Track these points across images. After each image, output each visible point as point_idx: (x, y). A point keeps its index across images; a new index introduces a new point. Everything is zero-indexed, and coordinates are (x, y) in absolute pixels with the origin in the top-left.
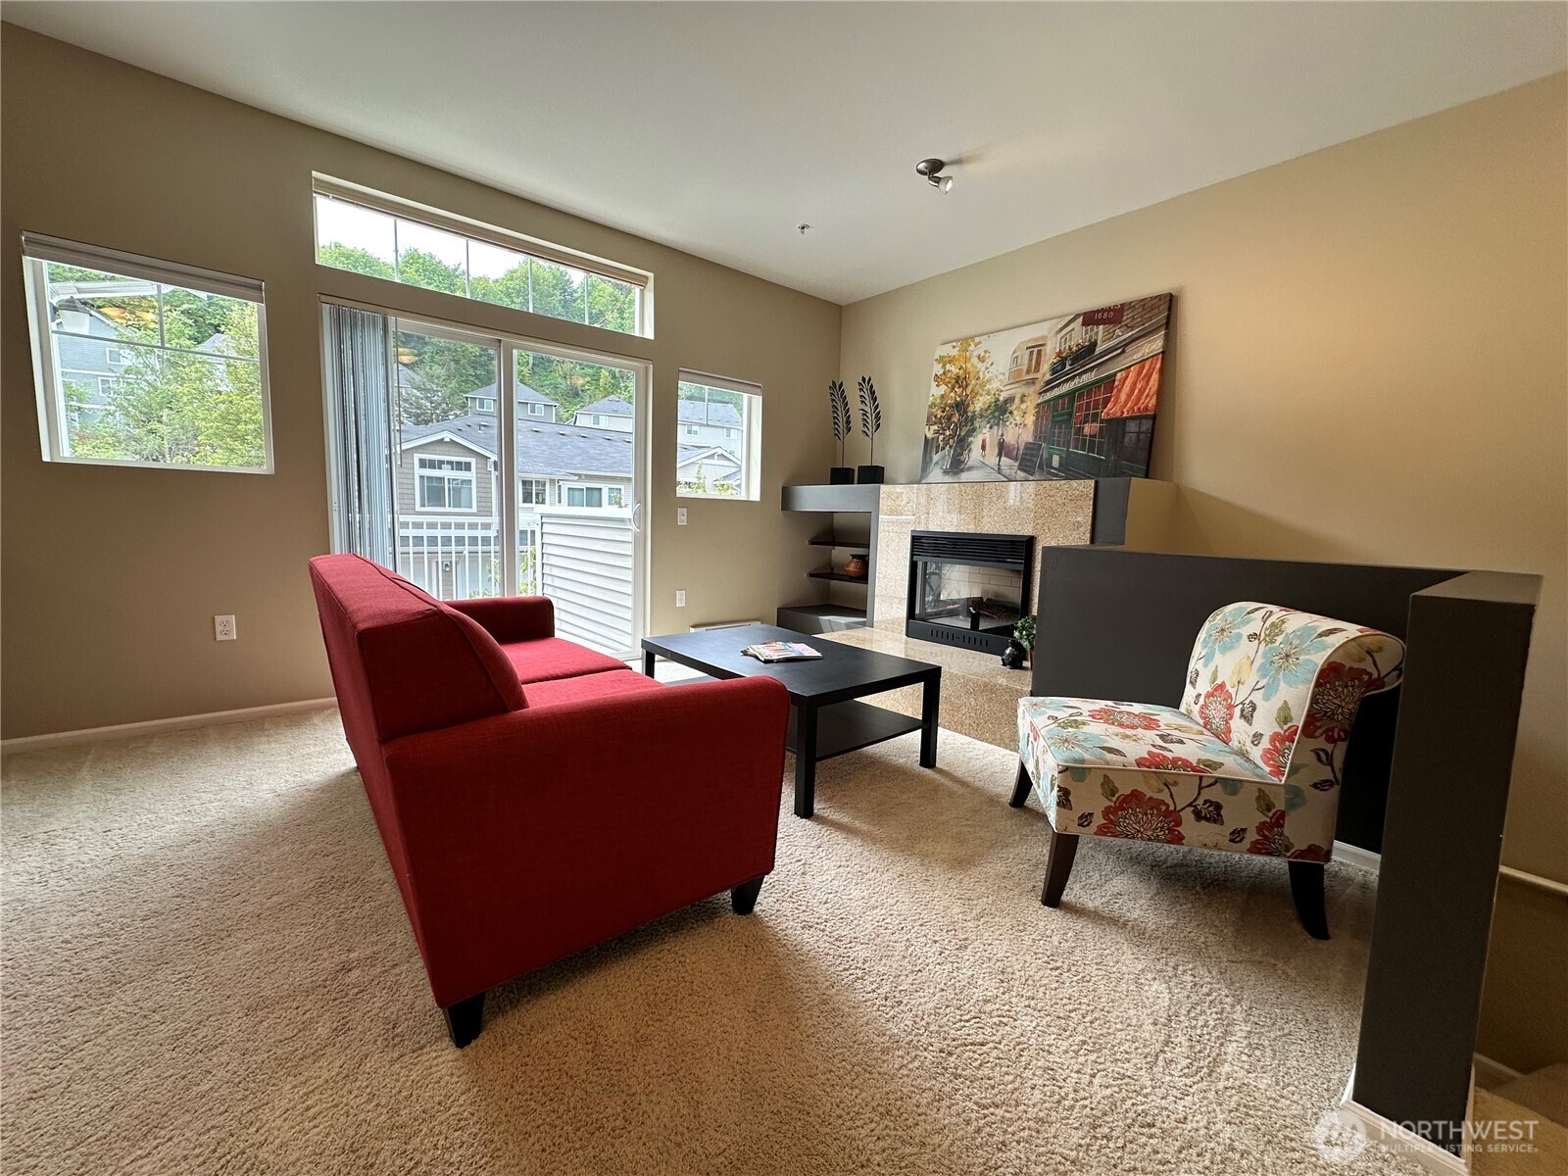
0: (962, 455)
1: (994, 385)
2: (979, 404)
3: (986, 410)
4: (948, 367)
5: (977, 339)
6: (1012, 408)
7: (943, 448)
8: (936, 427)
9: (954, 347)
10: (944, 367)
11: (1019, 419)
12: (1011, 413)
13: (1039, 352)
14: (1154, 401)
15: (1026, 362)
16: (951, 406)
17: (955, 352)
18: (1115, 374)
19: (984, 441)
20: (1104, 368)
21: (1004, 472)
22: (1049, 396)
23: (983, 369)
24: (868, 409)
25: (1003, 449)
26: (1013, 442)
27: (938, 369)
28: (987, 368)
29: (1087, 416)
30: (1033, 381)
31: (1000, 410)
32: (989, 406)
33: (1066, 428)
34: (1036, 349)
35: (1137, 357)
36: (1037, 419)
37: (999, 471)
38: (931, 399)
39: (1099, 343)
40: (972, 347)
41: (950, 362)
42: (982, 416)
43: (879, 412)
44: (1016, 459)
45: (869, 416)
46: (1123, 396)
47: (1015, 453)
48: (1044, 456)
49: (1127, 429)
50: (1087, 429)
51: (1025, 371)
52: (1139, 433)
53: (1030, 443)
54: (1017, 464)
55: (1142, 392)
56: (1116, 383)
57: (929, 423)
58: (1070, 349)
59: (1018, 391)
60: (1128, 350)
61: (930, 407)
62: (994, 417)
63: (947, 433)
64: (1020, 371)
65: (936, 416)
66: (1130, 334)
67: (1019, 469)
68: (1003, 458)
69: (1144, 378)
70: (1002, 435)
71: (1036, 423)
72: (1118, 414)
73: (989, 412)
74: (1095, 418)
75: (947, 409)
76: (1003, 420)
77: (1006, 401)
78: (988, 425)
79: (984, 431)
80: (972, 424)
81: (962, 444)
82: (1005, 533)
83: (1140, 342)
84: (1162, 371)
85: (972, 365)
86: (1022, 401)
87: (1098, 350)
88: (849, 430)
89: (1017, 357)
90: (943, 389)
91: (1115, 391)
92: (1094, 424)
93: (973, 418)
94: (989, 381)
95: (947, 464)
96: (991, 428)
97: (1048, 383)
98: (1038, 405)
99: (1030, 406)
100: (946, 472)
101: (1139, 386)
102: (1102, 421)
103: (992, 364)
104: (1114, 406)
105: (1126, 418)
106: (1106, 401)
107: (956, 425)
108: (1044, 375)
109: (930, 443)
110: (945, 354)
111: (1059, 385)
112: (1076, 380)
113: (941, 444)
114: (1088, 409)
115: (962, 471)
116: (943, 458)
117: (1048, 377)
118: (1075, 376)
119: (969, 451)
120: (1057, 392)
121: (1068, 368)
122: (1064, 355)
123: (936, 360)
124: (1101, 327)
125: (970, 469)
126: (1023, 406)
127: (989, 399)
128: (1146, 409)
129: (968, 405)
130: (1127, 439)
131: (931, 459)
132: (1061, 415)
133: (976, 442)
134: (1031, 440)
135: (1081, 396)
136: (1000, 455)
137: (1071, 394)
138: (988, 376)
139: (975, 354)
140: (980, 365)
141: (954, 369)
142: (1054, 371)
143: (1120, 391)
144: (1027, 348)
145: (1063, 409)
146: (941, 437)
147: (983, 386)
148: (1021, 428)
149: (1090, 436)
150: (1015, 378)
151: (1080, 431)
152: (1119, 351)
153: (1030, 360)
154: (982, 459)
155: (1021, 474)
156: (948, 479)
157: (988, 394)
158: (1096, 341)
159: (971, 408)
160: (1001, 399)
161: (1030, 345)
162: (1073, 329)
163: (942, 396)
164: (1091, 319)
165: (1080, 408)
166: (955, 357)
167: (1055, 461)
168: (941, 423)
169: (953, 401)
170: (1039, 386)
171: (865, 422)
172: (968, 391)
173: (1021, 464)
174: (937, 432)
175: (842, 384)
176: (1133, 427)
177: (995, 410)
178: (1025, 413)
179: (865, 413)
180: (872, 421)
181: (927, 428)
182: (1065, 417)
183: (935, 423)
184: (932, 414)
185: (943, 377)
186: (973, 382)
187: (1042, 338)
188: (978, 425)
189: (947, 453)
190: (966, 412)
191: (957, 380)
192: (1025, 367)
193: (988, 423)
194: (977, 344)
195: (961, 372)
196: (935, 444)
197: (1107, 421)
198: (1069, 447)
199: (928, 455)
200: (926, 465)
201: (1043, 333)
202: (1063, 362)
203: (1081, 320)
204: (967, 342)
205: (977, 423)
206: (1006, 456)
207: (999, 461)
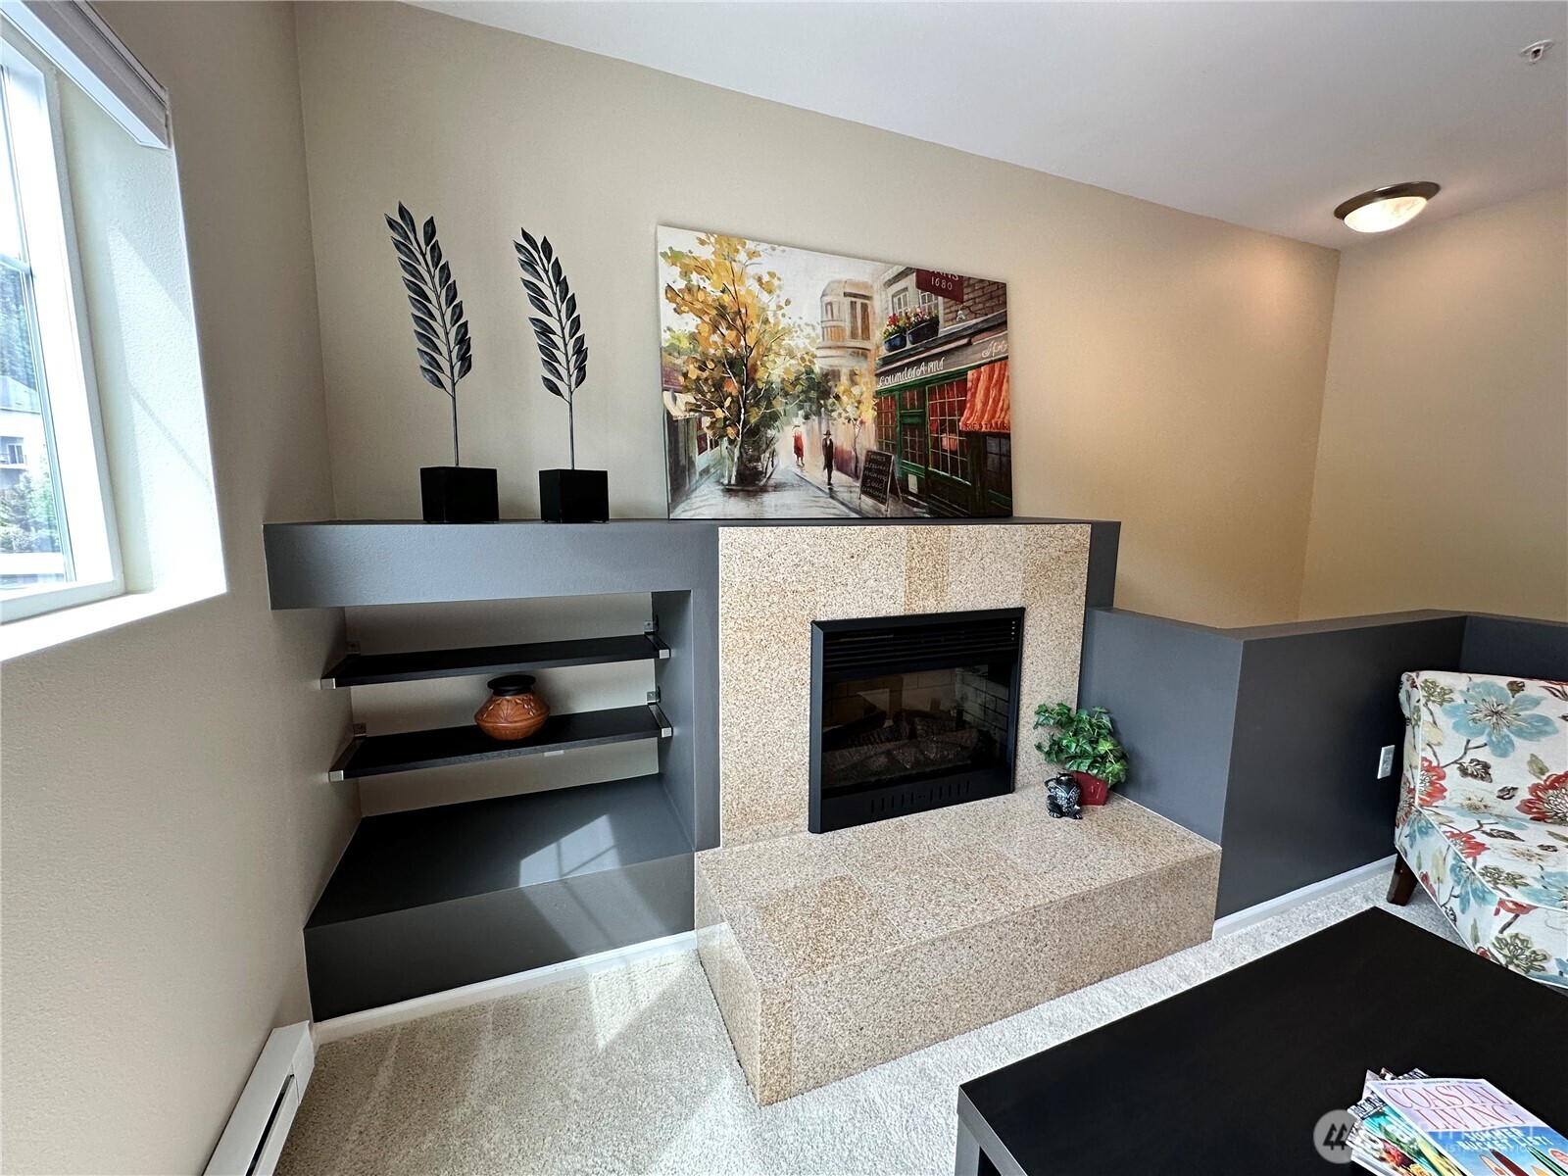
0: (758, 460)
1: (799, 342)
2: (776, 370)
3: (795, 383)
4: (694, 276)
5: (750, 245)
6: (840, 389)
7: (715, 444)
8: (689, 398)
9: (702, 242)
10: (685, 274)
11: (851, 412)
12: (837, 397)
13: (864, 307)
14: (1008, 417)
15: (847, 317)
16: (718, 362)
17: (706, 253)
18: (964, 372)
19: (798, 440)
20: (953, 359)
21: (840, 497)
22: (891, 382)
23: (773, 306)
25: (832, 457)
26: (847, 447)
27: (671, 275)
28: (780, 308)
29: (943, 422)
30: (862, 353)
31: (818, 391)
32: (798, 379)
33: (919, 435)
34: (859, 301)
35: (987, 354)
36: (879, 415)
37: (832, 494)
38: (666, 336)
39: (940, 319)
40: (742, 256)
41: (700, 270)
42: (786, 394)
43: (581, 340)
44: (856, 476)
46: (979, 406)
47: (853, 465)
48: (897, 475)
49: (989, 450)
50: (945, 441)
51: (848, 332)
52: (999, 454)
53: (874, 453)
54: (858, 485)
55: (996, 401)
56: (969, 384)
57: (670, 383)
58: (908, 318)
59: (844, 364)
60: (977, 341)
61: (667, 351)
62: (810, 400)
63: (719, 413)
64: (839, 330)
65: (685, 375)
66: (974, 321)
67: (864, 492)
68: (835, 473)
69: (995, 385)
70: (828, 434)
71: (878, 421)
72: (977, 427)
73: (799, 388)
74: (953, 429)
75: (710, 365)
76: (826, 406)
77: (825, 376)
78: (801, 413)
79: (795, 421)
80: (769, 405)
81: (755, 440)
83: (986, 337)
85: (749, 292)
86: (853, 383)
87: (944, 330)
88: (467, 359)
89: (830, 304)
90: (690, 323)
91: (969, 395)
92: (953, 436)
93: (769, 395)
95: (731, 474)
96: (807, 417)
97: (886, 361)
98: (878, 394)
99: (867, 387)
100: (729, 491)
101: (993, 393)
102: (961, 433)
103: (788, 302)
104: (971, 415)
105: (986, 434)
106: (962, 406)
107: (734, 400)
108: (877, 347)
109: (681, 425)
110: (685, 251)
111: (901, 369)
112: (923, 368)
113: (709, 434)
114: (943, 414)
115: (764, 490)
116: (720, 461)
117: (884, 352)
118: (920, 360)
119: (773, 454)
120: (901, 379)
121: (909, 346)
122: (901, 323)
123: (664, 255)
124: (940, 299)
125: (778, 487)
126: (856, 391)
127: (794, 365)
128: (1002, 425)
129: (755, 369)
130: (990, 461)
131: (691, 463)
132: (912, 416)
133: (783, 438)
134: (875, 448)
135: (932, 392)
136: (828, 466)
137: (920, 385)
138: (784, 323)
139: (751, 271)
140: (765, 297)
141: (711, 289)
142: (890, 344)
143: (974, 395)
144: (845, 295)
145: (913, 406)
146: (706, 421)
147: (778, 337)
148: (857, 426)
149: (951, 452)
150: (833, 338)
151: (937, 442)
152: (965, 341)
153: (854, 316)
154: (798, 471)
155: (867, 503)
156: (737, 507)
157: (790, 354)
158: (937, 317)
159: (761, 374)
160: (816, 369)
161: (848, 290)
162: (906, 289)
163: (693, 338)
164: (928, 281)
165: (933, 412)
166: (707, 262)
167: (913, 483)
168: (699, 391)
169: (719, 353)
170: (873, 363)
171: (550, 361)
172: (751, 338)
173: (864, 484)
174: (695, 408)
175: (430, 224)
176: (993, 445)
177: (810, 388)
178: (859, 402)
179: (545, 331)
180: (564, 355)
181: (667, 395)
182: (915, 420)
183: (686, 390)
184: (675, 368)
185: (687, 297)
186: (757, 326)
187: (865, 285)
188: (780, 409)
189: (725, 453)
190: (753, 380)
191: (722, 312)
192: (847, 326)
193: (801, 407)
194: (752, 254)
195: (727, 299)
196: (694, 434)
197: (968, 434)
198: (927, 466)
199: (682, 451)
200: (679, 476)
201: (865, 278)
202: (901, 332)
203: (914, 276)
204: (729, 242)
205: (779, 405)
206: (839, 469)
207: (830, 478)
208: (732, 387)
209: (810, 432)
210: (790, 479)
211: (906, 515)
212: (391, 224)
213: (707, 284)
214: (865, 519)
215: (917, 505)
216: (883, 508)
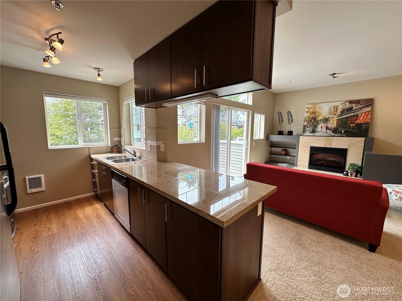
0: (315, 129)
1: (324, 114)
2: (320, 118)
3: (322, 120)
4: (310, 109)
5: (318, 104)
6: (330, 120)
8: (307, 123)
9: (311, 105)
10: (308, 109)
11: (332, 122)
13: (337, 108)
14: (369, 120)
17: (312, 106)
18: (359, 114)
19: (322, 126)
20: (355, 113)
21: (328, 133)
22: (340, 118)
24: (290, 118)
25: (327, 128)
26: (330, 127)
28: (321, 111)
29: (351, 122)
30: (336, 114)
31: (326, 120)
32: (323, 119)
33: (345, 125)
34: (336, 108)
35: (365, 111)
36: (337, 122)
37: (327, 133)
38: (305, 116)
39: (354, 107)
40: (317, 106)
41: (310, 108)
42: (321, 121)
44: (331, 130)
45: (290, 120)
46: (361, 119)
47: (331, 129)
48: (340, 130)
49: (362, 126)
50: (351, 125)
52: (366, 127)
55: (366, 118)
56: (359, 116)
57: (304, 121)
58: (346, 108)
59: (331, 116)
60: (362, 109)
61: (305, 118)
63: (310, 124)
64: (331, 112)
65: (307, 120)
66: (362, 106)
69: (366, 115)
70: (327, 125)
71: (337, 123)
72: (360, 123)
74: (354, 123)
75: (310, 119)
76: (327, 122)
77: (328, 118)
78: (323, 123)
79: (322, 124)
81: (315, 127)
82: (339, 147)
83: (365, 108)
84: (371, 114)
85: (317, 110)
87: (353, 109)
88: (282, 122)
89: (330, 109)
90: (308, 114)
91: (359, 118)
92: (354, 124)
93: (318, 121)
94: (322, 113)
96: (324, 123)
97: (340, 115)
98: (337, 119)
99: (336, 118)
100: (310, 132)
101: (365, 117)
102: (355, 124)
103: (323, 110)
104: (359, 121)
105: (362, 124)
106: (356, 120)
107: (313, 122)
108: (338, 113)
109: (305, 126)
111: (343, 115)
112: (348, 115)
113: (309, 126)
115: (315, 132)
116: (310, 129)
117: (340, 113)
118: (348, 114)
119: (318, 128)
120: (342, 117)
121: (345, 112)
122: (344, 109)
123: (306, 108)
124: (354, 104)
125: (318, 132)
126: (333, 119)
127: (323, 117)
128: (367, 122)
129: (316, 118)
130: (362, 128)
131: (306, 129)
132: (344, 122)
134: (336, 127)
135: (349, 118)
136: (327, 129)
137: (347, 118)
138: (322, 112)
139: (318, 107)
140: (319, 110)
142: (341, 112)
143: (360, 118)
144: (333, 107)
145: (344, 120)
146: (308, 125)
147: (320, 114)
148: (333, 124)
149: (352, 127)
150: (330, 113)
151: (349, 126)
152: (359, 109)
153: (334, 110)
154: (321, 130)
155: (333, 134)
156: (311, 134)
157: (322, 116)
160: (326, 117)
161: (334, 106)
162: (346, 104)
163: (308, 116)
164: (351, 102)
165: (349, 121)
166: (312, 107)
167: (343, 131)
168: (308, 122)
169: (312, 117)
170: (337, 115)
171: (289, 121)
172: (316, 115)
173: (332, 132)
174: (307, 124)
175: (281, 112)
176: (364, 125)
177: (325, 120)
178: (333, 121)
179: (289, 119)
180: (291, 121)
181: (304, 123)
182: (345, 122)
183: (306, 122)
184: (305, 120)
185: (308, 112)
186: (318, 113)
187: (338, 105)
188: (320, 123)
189: (311, 128)
190: (316, 120)
191: (313, 112)
192: (333, 111)
193: (323, 122)
194: (318, 105)
195: (314, 111)
196: (307, 126)
197: (357, 124)
198: (346, 129)
199: (305, 128)
200: (304, 131)
201: (338, 104)
202: (344, 111)
203: (348, 102)
204: (315, 104)
205: (319, 122)
206: (328, 130)
207: (326, 131)
208: (313, 121)
209: (324, 125)
210: (319, 131)
211: (340, 136)
212: (278, 113)
213: (311, 110)
214: (332, 136)
215: (343, 134)
216: (336, 135)
